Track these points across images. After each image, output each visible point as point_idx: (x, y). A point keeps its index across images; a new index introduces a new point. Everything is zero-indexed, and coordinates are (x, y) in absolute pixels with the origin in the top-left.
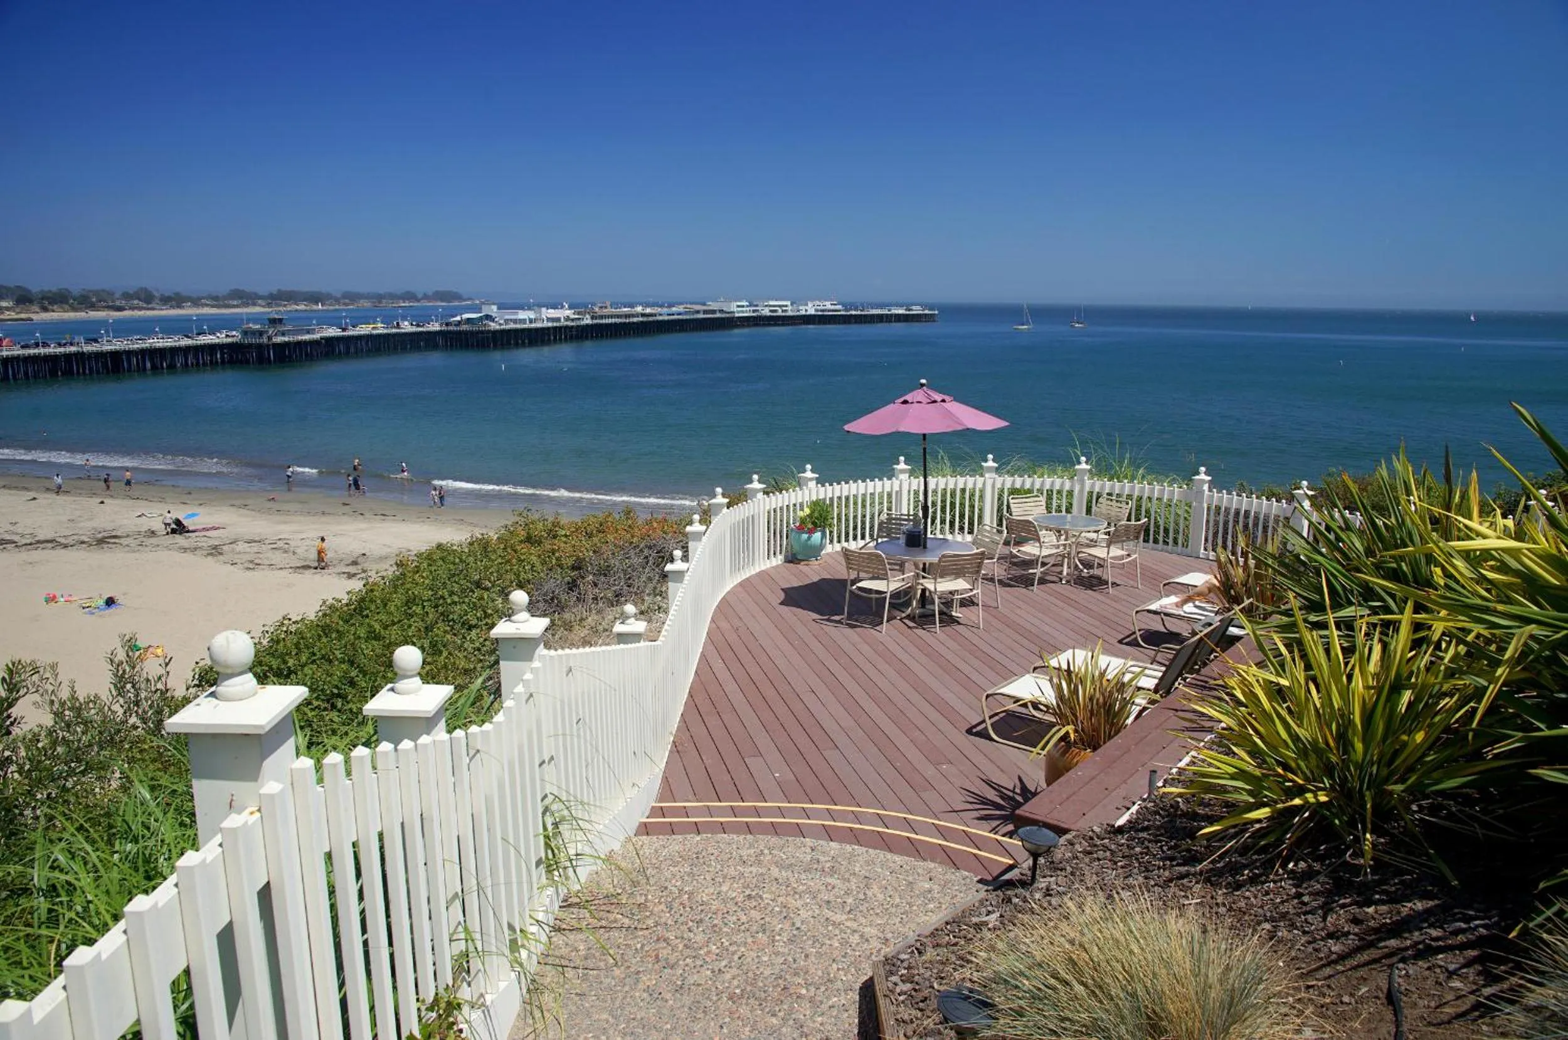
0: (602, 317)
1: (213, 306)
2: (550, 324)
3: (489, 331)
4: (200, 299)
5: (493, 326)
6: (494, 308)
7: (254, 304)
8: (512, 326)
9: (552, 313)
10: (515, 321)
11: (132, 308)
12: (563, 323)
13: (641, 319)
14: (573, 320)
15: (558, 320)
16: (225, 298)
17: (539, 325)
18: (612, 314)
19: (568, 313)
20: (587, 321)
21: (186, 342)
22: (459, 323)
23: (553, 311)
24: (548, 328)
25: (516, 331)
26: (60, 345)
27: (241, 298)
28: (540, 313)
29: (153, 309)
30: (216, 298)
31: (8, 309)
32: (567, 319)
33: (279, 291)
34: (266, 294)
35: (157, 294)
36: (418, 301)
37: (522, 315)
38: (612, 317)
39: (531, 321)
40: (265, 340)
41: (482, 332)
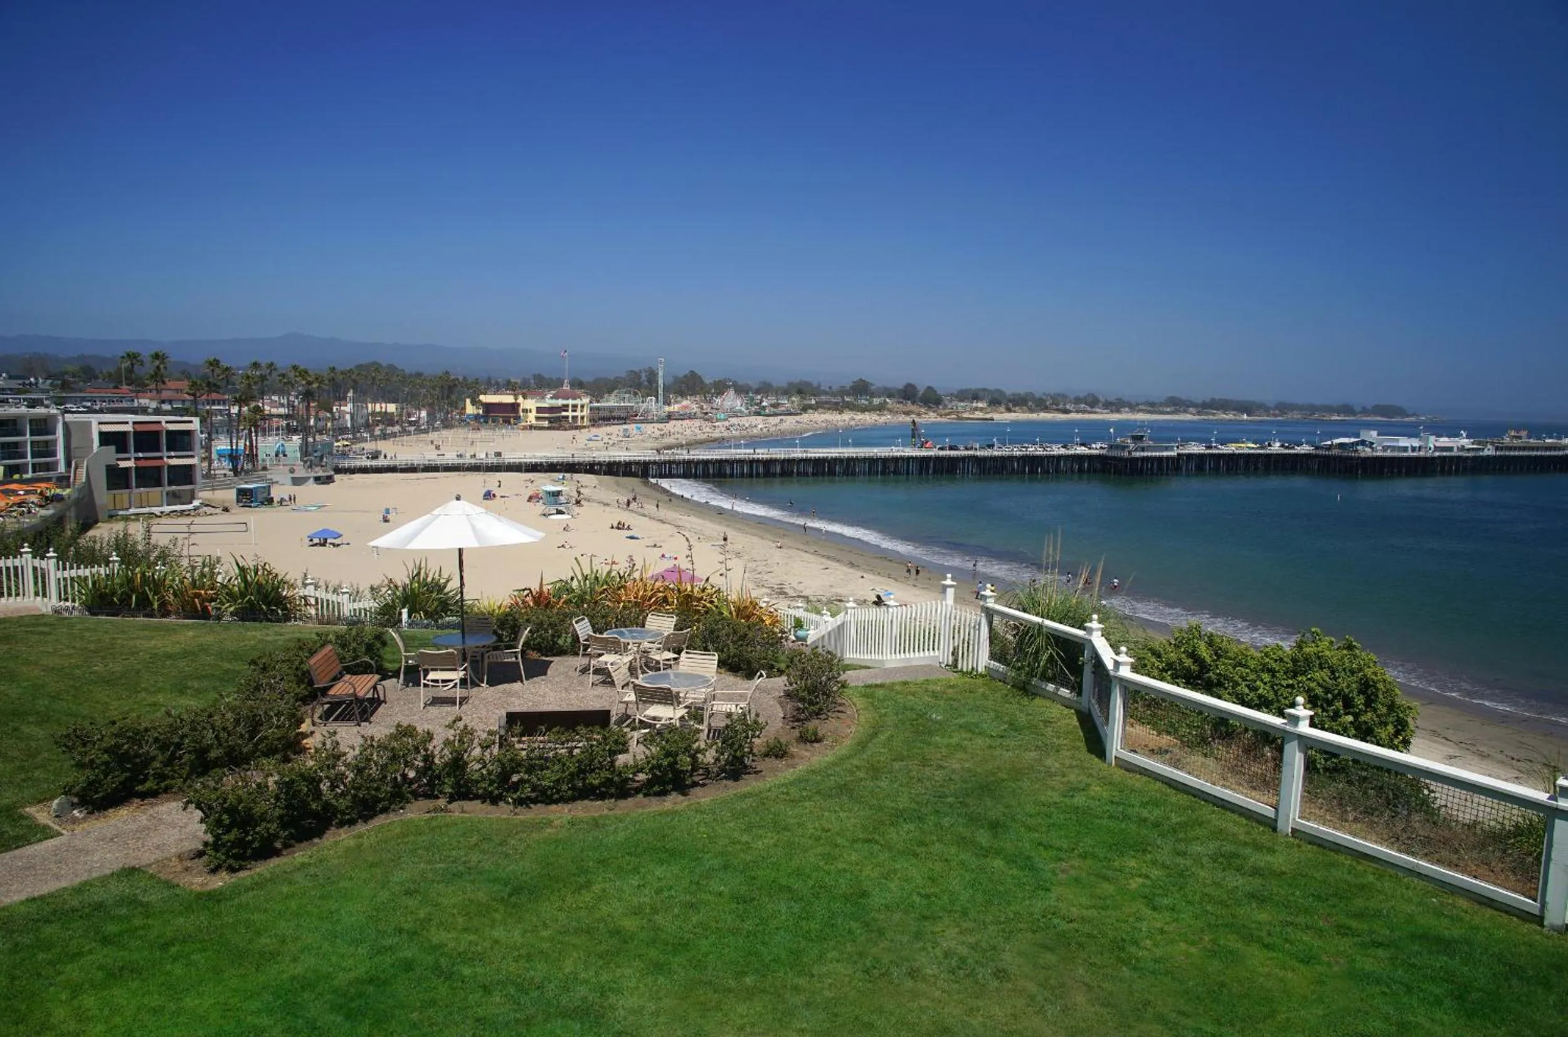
0: (1510, 449)
1: (1149, 412)
2: (1437, 454)
3: (1359, 458)
4: (1138, 404)
5: (1367, 452)
6: (1374, 433)
7: (1185, 412)
8: (1389, 454)
9: (1444, 441)
10: (1393, 448)
11: (1077, 412)
12: (1455, 453)
14: (1469, 450)
15: (1450, 449)
16: (1161, 405)
17: (1422, 454)
18: (1518, 442)
19: (1465, 442)
20: (1489, 451)
21: (1061, 451)
22: (1330, 447)
23: (1446, 439)
24: (1433, 458)
25: (1393, 459)
26: (966, 449)
27: (1175, 405)
28: (1427, 441)
29: (1095, 413)
30: (1153, 405)
31: (981, 409)
32: (1462, 449)
33: (1213, 399)
34: (1200, 402)
35: (1102, 399)
37: (1404, 442)
38: (1524, 448)
39: (1414, 449)
40: (1123, 454)
41: (1351, 458)
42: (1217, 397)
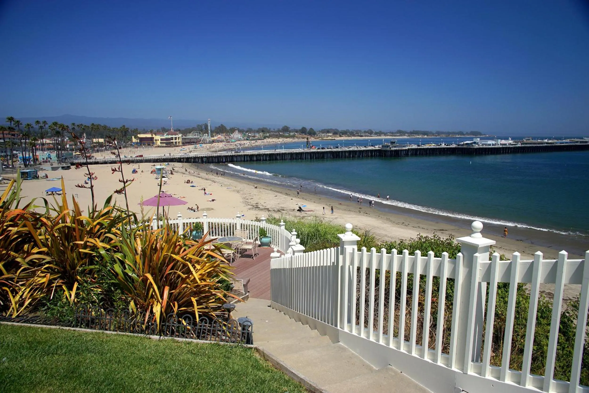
0: (526, 144)
1: (391, 136)
2: (501, 146)
3: (474, 148)
4: (387, 133)
5: (476, 146)
6: (479, 139)
7: (404, 135)
8: (484, 146)
9: (503, 142)
10: (486, 144)
11: (365, 136)
12: (508, 146)
13: (546, 145)
14: (512, 145)
15: (506, 144)
16: (395, 133)
17: (496, 146)
18: (530, 142)
19: (511, 142)
20: (519, 145)
21: (364, 149)
22: (463, 145)
23: (504, 141)
24: (500, 148)
25: (486, 148)
26: (328, 148)
27: (400, 133)
28: (498, 142)
29: (372, 136)
30: (392, 133)
31: (330, 136)
32: (510, 144)
33: (414, 131)
34: (409, 132)
35: (374, 132)
36: (464, 135)
37: (490, 142)
38: (531, 144)
39: (493, 145)
40: (388, 149)
41: (471, 148)
42: (415, 130)
